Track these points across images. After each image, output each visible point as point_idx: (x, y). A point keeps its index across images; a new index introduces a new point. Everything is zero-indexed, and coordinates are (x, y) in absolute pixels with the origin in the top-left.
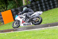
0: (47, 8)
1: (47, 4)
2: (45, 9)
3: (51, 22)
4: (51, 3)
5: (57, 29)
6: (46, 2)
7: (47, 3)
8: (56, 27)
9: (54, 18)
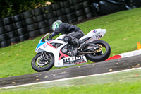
0: (10, 38)
1: (9, 30)
2: (3, 43)
3: (18, 72)
4: (18, 27)
5: (31, 90)
6: (7, 24)
7: (8, 27)
8: (31, 86)
9: (25, 62)
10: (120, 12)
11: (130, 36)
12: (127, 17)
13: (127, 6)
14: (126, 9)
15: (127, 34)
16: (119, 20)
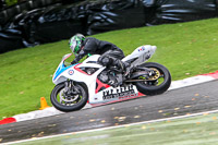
10: (15, 52)
11: (29, 88)
12: (25, 58)
13: (25, 42)
14: (24, 47)
15: (25, 85)
16: (12, 63)
